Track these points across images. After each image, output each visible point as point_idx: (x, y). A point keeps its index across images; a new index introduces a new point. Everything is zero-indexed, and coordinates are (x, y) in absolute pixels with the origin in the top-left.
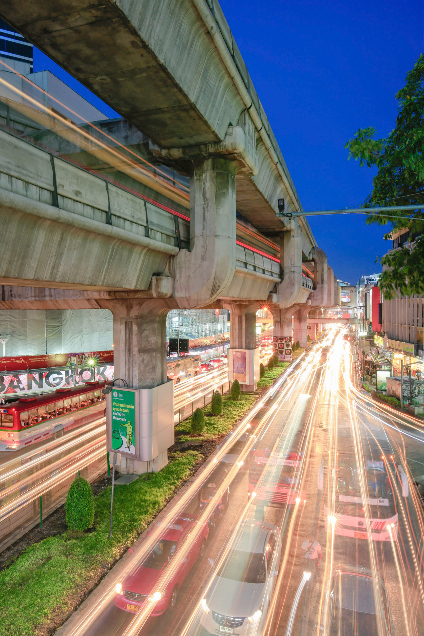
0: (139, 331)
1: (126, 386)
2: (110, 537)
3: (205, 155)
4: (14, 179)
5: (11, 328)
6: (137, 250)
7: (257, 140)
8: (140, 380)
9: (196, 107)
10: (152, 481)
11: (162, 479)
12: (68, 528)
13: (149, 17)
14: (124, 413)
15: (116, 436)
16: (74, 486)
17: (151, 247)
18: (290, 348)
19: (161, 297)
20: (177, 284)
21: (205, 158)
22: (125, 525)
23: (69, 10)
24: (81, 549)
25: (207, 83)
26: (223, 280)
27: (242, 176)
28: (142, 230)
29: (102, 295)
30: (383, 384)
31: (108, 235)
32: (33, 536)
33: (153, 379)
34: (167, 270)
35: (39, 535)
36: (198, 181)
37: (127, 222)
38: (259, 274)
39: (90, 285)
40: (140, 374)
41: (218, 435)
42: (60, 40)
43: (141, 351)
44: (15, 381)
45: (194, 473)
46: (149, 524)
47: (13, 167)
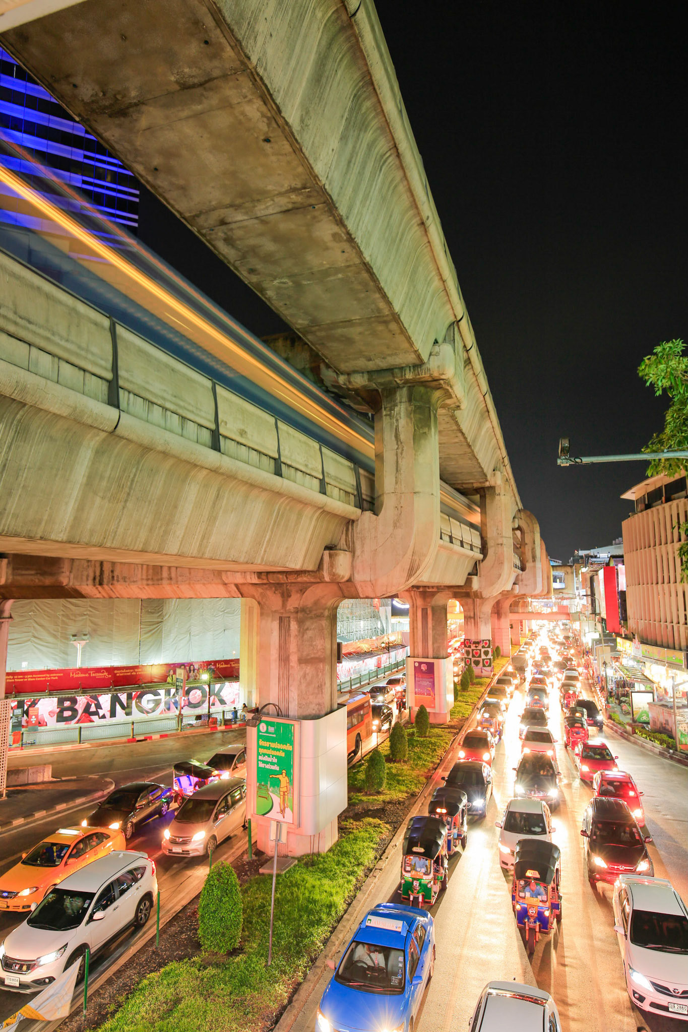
0: (299, 631)
1: (279, 715)
2: (269, 964)
3: (399, 382)
4: (169, 413)
5: (91, 625)
6: (308, 511)
7: (465, 362)
8: (300, 706)
9: (399, 318)
10: (318, 868)
11: (334, 864)
12: (202, 948)
13: (358, 203)
14: (277, 757)
15: (263, 793)
16: (212, 877)
17: (327, 509)
18: (490, 656)
19: (335, 581)
20: (358, 562)
21: (398, 387)
22: (290, 943)
23: (261, 195)
24: (226, 985)
25: (414, 287)
26: (425, 556)
27: (444, 411)
28: (316, 484)
29: (248, 577)
30: (642, 712)
31: (277, 490)
32: (146, 960)
33: (319, 704)
34: (343, 541)
35: (156, 959)
36: (388, 417)
37: (299, 473)
38: (456, 547)
39: (247, 563)
40: (301, 696)
41: (407, 792)
42: (238, 233)
43: (301, 661)
44: (93, 705)
45: (381, 856)
46: (325, 942)
47: (169, 397)
